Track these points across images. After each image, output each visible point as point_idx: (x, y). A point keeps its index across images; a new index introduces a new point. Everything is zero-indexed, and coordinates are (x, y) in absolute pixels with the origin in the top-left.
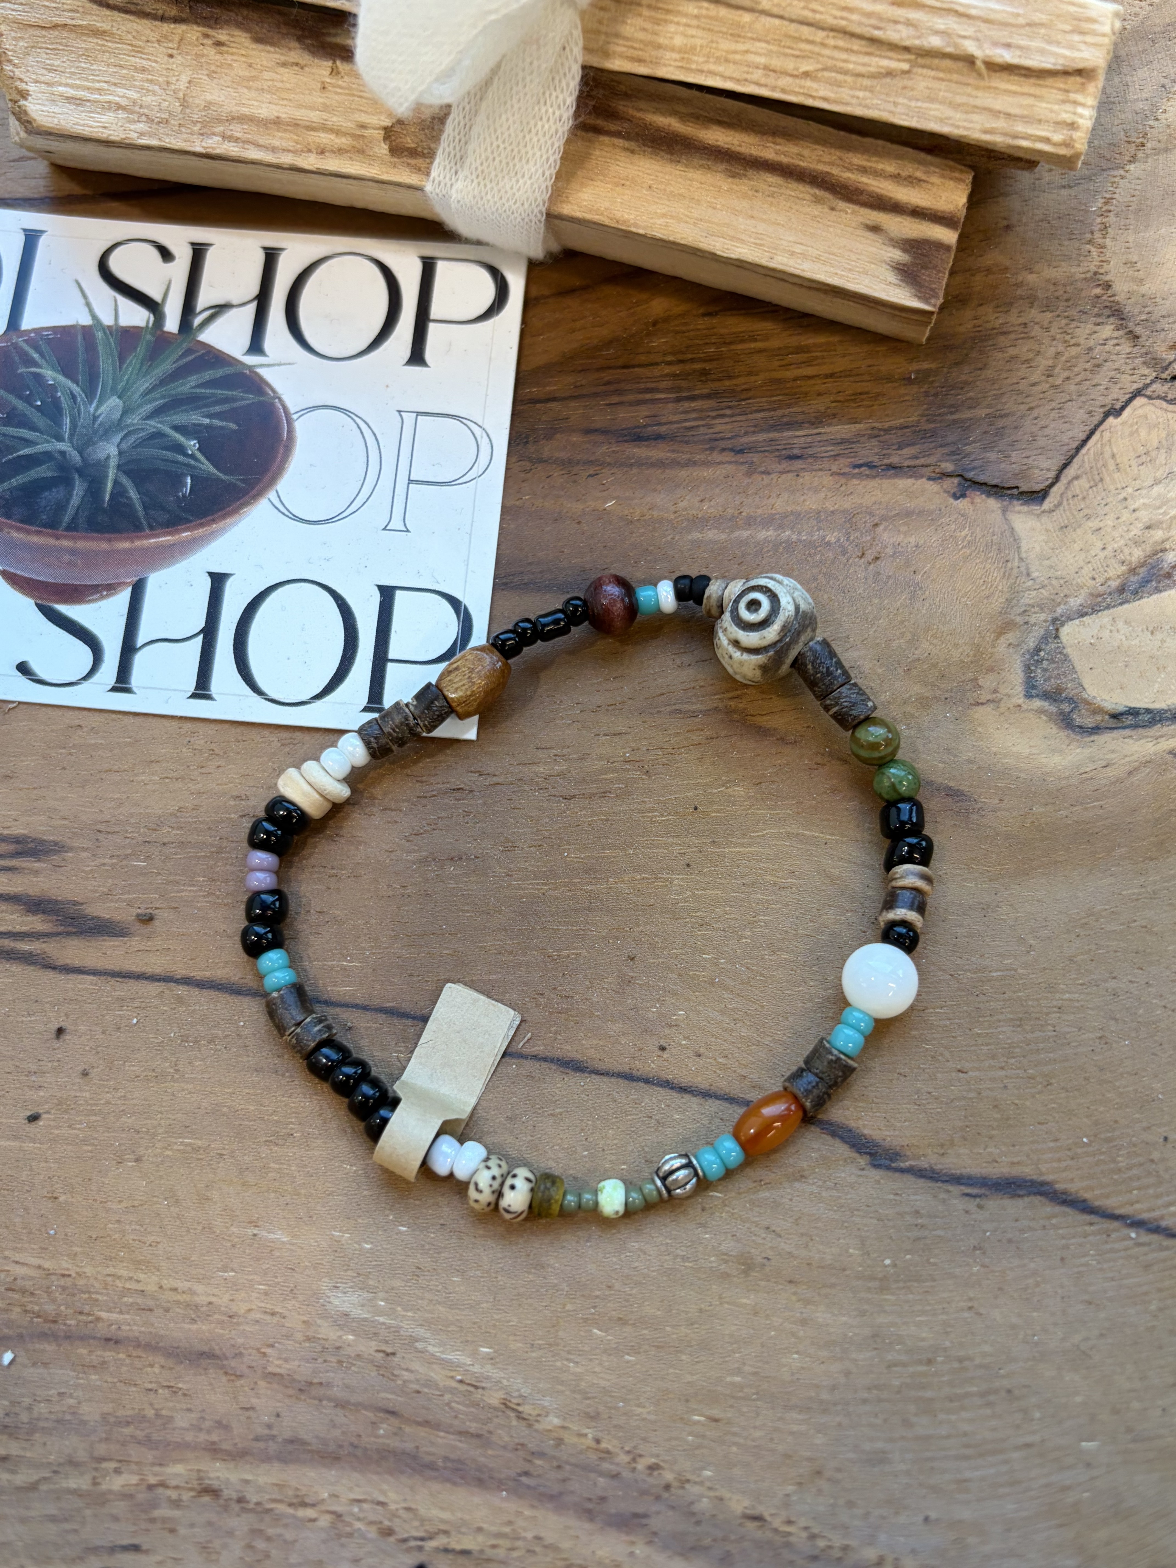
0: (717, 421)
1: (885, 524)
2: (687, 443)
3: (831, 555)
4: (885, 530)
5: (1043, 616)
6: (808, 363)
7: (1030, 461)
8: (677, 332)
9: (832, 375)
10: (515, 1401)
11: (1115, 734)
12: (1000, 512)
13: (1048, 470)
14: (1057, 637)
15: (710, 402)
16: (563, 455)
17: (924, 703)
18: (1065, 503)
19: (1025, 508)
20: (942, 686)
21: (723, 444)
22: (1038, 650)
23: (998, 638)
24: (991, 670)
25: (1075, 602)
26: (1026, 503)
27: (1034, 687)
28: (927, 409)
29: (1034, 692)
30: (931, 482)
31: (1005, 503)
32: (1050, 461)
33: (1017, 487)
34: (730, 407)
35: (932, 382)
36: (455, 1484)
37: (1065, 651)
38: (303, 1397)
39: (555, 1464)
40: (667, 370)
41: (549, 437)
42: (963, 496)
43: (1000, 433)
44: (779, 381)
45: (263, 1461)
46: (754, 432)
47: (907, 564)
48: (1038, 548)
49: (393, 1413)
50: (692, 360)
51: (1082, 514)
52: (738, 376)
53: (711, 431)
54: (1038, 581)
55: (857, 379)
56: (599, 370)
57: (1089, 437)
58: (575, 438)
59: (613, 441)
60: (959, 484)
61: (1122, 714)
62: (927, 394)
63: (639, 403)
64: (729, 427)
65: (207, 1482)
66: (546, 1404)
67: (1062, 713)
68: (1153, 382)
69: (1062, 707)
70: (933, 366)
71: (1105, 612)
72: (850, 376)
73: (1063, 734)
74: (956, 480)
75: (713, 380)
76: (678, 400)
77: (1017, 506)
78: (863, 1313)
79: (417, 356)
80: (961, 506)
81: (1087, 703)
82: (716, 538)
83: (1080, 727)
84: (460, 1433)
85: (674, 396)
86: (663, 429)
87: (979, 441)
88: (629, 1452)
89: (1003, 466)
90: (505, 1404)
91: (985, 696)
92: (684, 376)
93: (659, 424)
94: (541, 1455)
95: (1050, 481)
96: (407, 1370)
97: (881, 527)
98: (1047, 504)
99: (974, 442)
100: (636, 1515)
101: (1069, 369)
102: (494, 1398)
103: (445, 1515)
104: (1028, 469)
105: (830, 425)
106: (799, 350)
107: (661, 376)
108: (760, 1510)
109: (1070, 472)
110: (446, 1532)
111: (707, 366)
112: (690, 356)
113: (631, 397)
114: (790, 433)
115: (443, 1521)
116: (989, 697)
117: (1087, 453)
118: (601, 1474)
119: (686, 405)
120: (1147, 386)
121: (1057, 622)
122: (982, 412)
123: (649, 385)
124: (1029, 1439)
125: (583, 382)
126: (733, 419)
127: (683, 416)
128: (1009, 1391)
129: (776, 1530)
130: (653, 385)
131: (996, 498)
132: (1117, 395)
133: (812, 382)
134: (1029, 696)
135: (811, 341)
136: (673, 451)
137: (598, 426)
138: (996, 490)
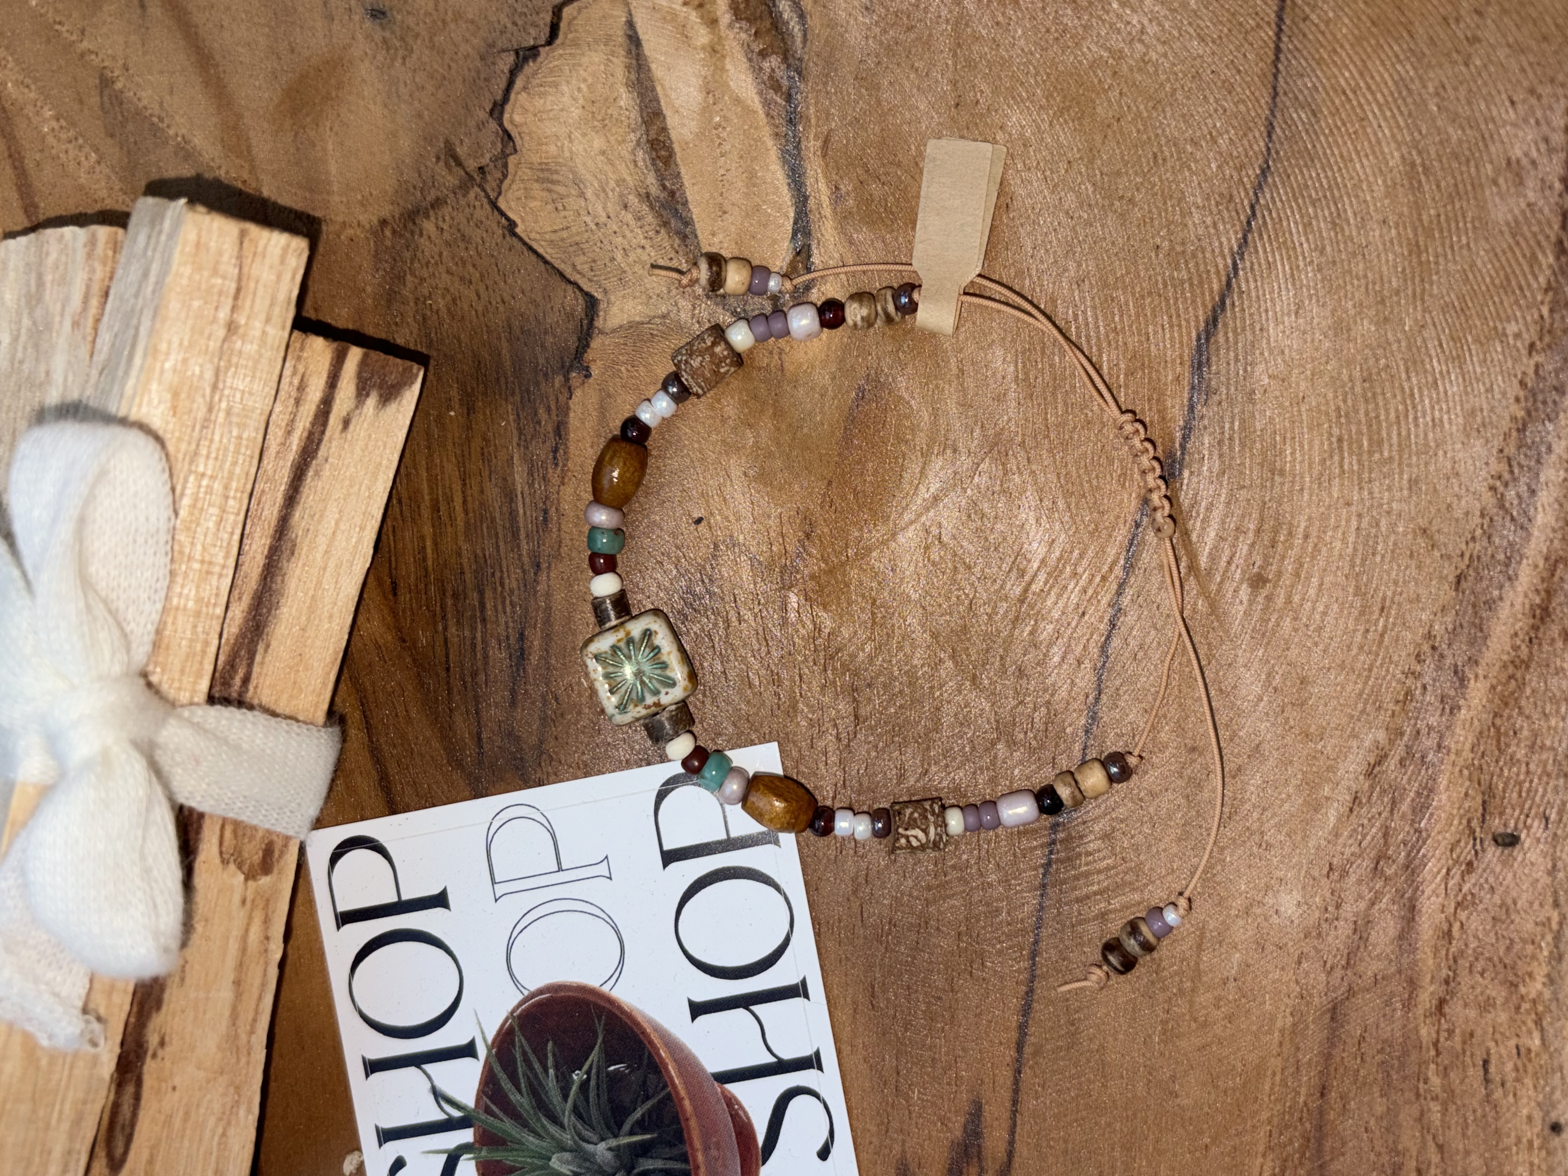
0: (506, 584)
2: (527, 614)
6: (450, 500)
7: (556, 307)
9: (463, 480)
11: (814, 254)
12: (603, 338)
13: (566, 292)
15: (486, 591)
16: (535, 726)
18: (598, 279)
19: (602, 314)
21: (530, 581)
26: (596, 313)
28: (501, 396)
30: (574, 396)
31: (596, 332)
32: (558, 290)
33: (582, 321)
34: (493, 574)
35: (473, 389)
40: (452, 629)
41: (518, 739)
42: (587, 368)
43: (526, 331)
44: (468, 528)
46: (519, 551)
48: (640, 306)
50: (443, 606)
51: (609, 265)
52: (461, 566)
53: (516, 590)
55: (467, 456)
56: (450, 694)
57: (535, 252)
58: (520, 715)
59: (524, 681)
60: (576, 371)
61: (797, 245)
62: (485, 394)
63: (485, 656)
64: (512, 574)
66: (1369, 742)
68: (484, 190)
72: (464, 463)
74: (573, 374)
75: (464, 588)
76: (484, 620)
77: (600, 321)
80: (597, 372)
85: (479, 623)
86: (513, 634)
87: (534, 350)
89: (560, 332)
90: (1369, 775)
92: (459, 614)
93: (508, 637)
95: (577, 291)
98: (599, 295)
99: (535, 355)
100: (1455, 673)
101: (464, 263)
102: (1365, 784)
103: (1456, 822)
104: (564, 309)
105: (514, 484)
106: (436, 508)
107: (459, 635)
108: (1453, 577)
109: (567, 271)
110: (1469, 821)
111: (449, 593)
112: (438, 609)
113: (480, 664)
114: (521, 519)
115: (1460, 824)
117: (551, 255)
119: (489, 613)
120: (487, 196)
122: (505, 345)
123: (468, 646)
126: (505, 570)
127: (501, 616)
129: (1468, 566)
130: (468, 642)
131: (591, 340)
132: (493, 223)
133: (469, 499)
136: (535, 625)
137: (508, 695)
138: (584, 340)
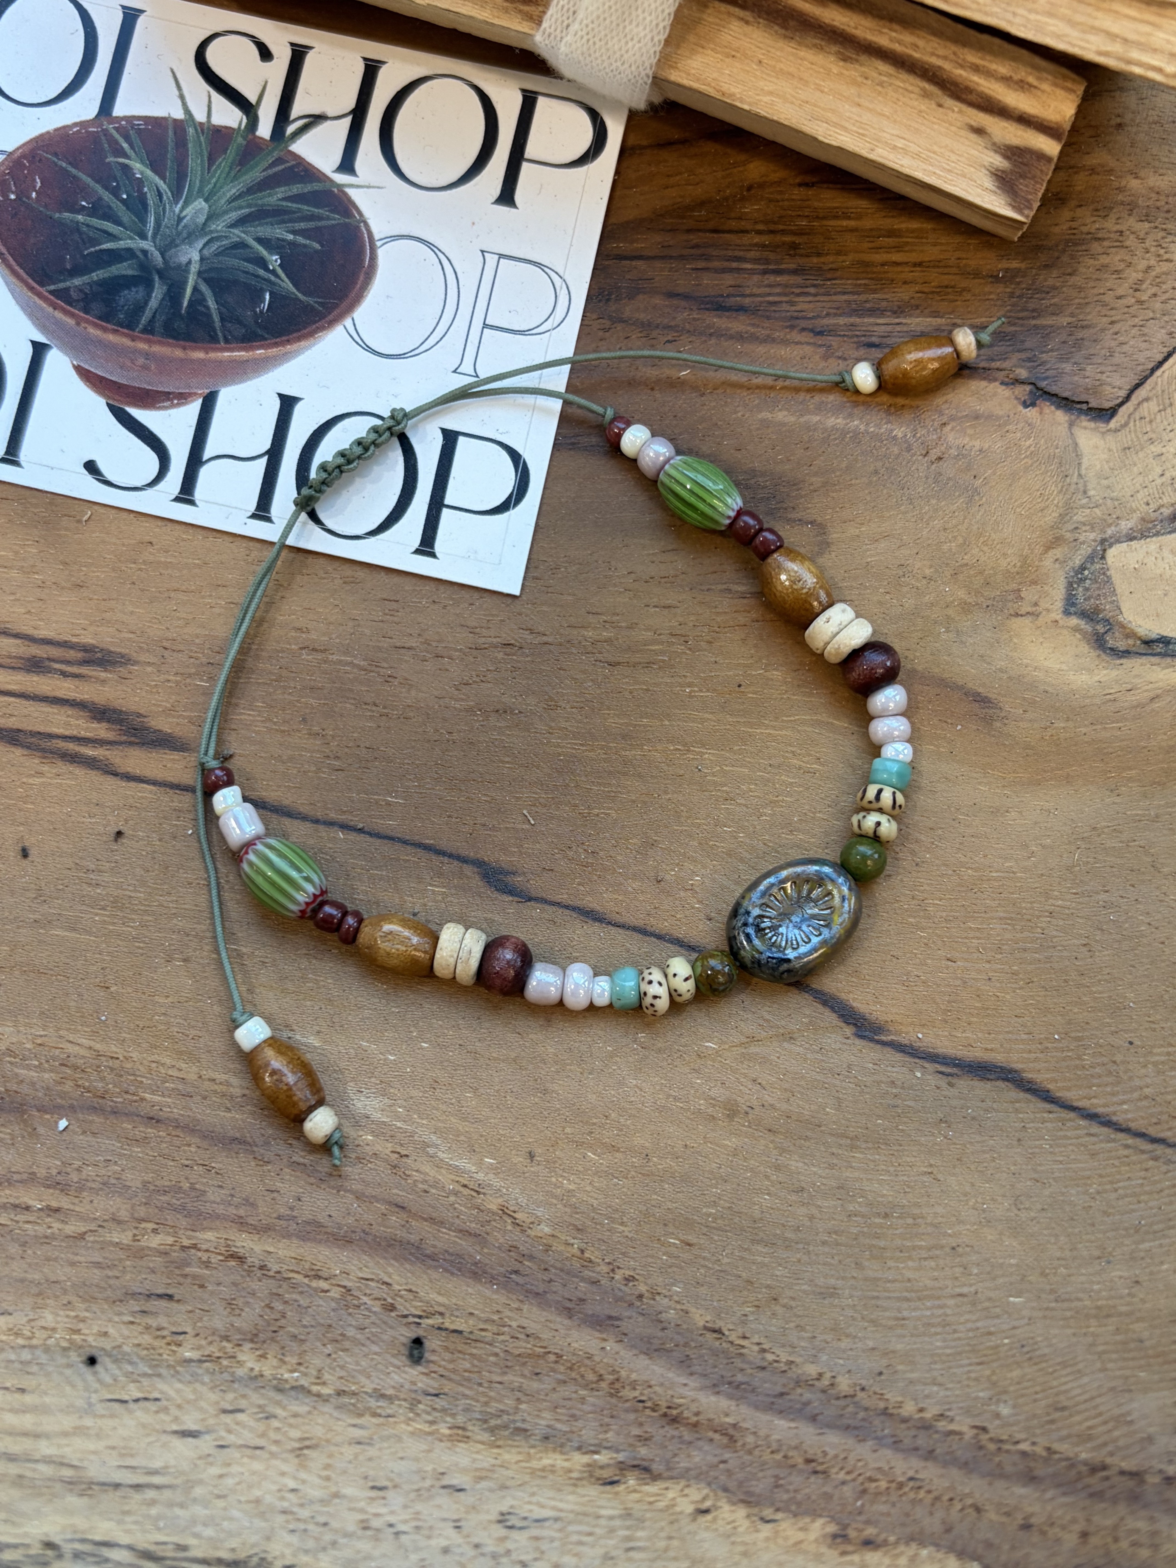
0: (801, 299)
1: (953, 424)
2: (768, 318)
3: (896, 450)
4: (952, 429)
5: (1092, 536)
7: (1104, 377)
8: (771, 200)
9: (920, 264)
10: (512, 1208)
11: (1144, 659)
12: (1066, 425)
13: (1120, 388)
14: (1103, 557)
15: (796, 277)
16: (642, 316)
17: (966, 608)
18: (1132, 424)
19: (1092, 425)
20: (986, 594)
21: (803, 324)
22: (1083, 568)
23: (1046, 552)
24: (1034, 582)
25: (1125, 525)
26: (1093, 419)
27: (1073, 605)
28: (1010, 311)
29: (1072, 610)
30: (1004, 387)
31: (1073, 417)
32: (1124, 379)
33: (1087, 403)
34: (814, 286)
35: (1019, 283)
36: (452, 1274)
37: (1108, 573)
38: (323, 1186)
39: (543, 1267)
40: (757, 239)
41: (631, 297)
42: (1033, 404)
43: (1078, 344)
44: (866, 264)
45: (284, 1237)
46: (835, 315)
47: (968, 468)
48: (1098, 467)
49: (403, 1208)
50: (783, 232)
51: (1146, 437)
52: (827, 254)
53: (793, 308)
54: (1093, 500)
55: (946, 270)
56: (689, 231)
57: (1165, 359)
58: (658, 300)
59: (694, 308)
60: (1031, 392)
61: (1152, 641)
62: (1012, 295)
63: (724, 271)
64: (811, 306)
65: (233, 1249)
66: (539, 1214)
67: (1097, 634)
69: (1098, 627)
70: (1023, 266)
71: (1154, 539)
72: (938, 267)
73: (1094, 654)
74: (1028, 388)
75: (801, 256)
76: (765, 272)
77: (1085, 422)
78: (832, 1167)
79: (507, 197)
80: (1029, 414)
81: (1123, 626)
82: (786, 420)
83: (1112, 649)
84: (461, 1231)
85: (762, 267)
86: (747, 301)
87: (1058, 350)
88: (609, 1263)
89: (1076, 378)
90: (503, 1210)
91: (1025, 609)
92: (774, 248)
93: (743, 296)
94: (531, 1258)
95: (1120, 400)
96: (417, 1171)
97: (949, 427)
98: (1113, 424)
99: (1052, 350)
100: (610, 1318)
101: (1157, 285)
102: (493, 1205)
103: (441, 1299)
104: (1101, 385)
105: (911, 316)
106: (891, 233)
107: (750, 245)
108: (719, 1324)
109: (1142, 393)
110: (441, 1314)
111: (797, 240)
112: (781, 227)
113: (716, 264)
114: (872, 320)
115: (440, 1304)
116: (1029, 609)
117: (1161, 376)
118: (583, 1279)
119: (772, 278)
121: (1105, 544)
122: (1064, 320)
123: (737, 253)
124: (965, 1290)
125: (671, 243)
126: (817, 298)
127: (768, 290)
128: (953, 1248)
129: (732, 1343)
130: (741, 254)
131: (1066, 411)
133: (899, 269)
134: (1067, 613)
135: (903, 226)
136: (753, 325)
137: (681, 290)
138: (1066, 403)
